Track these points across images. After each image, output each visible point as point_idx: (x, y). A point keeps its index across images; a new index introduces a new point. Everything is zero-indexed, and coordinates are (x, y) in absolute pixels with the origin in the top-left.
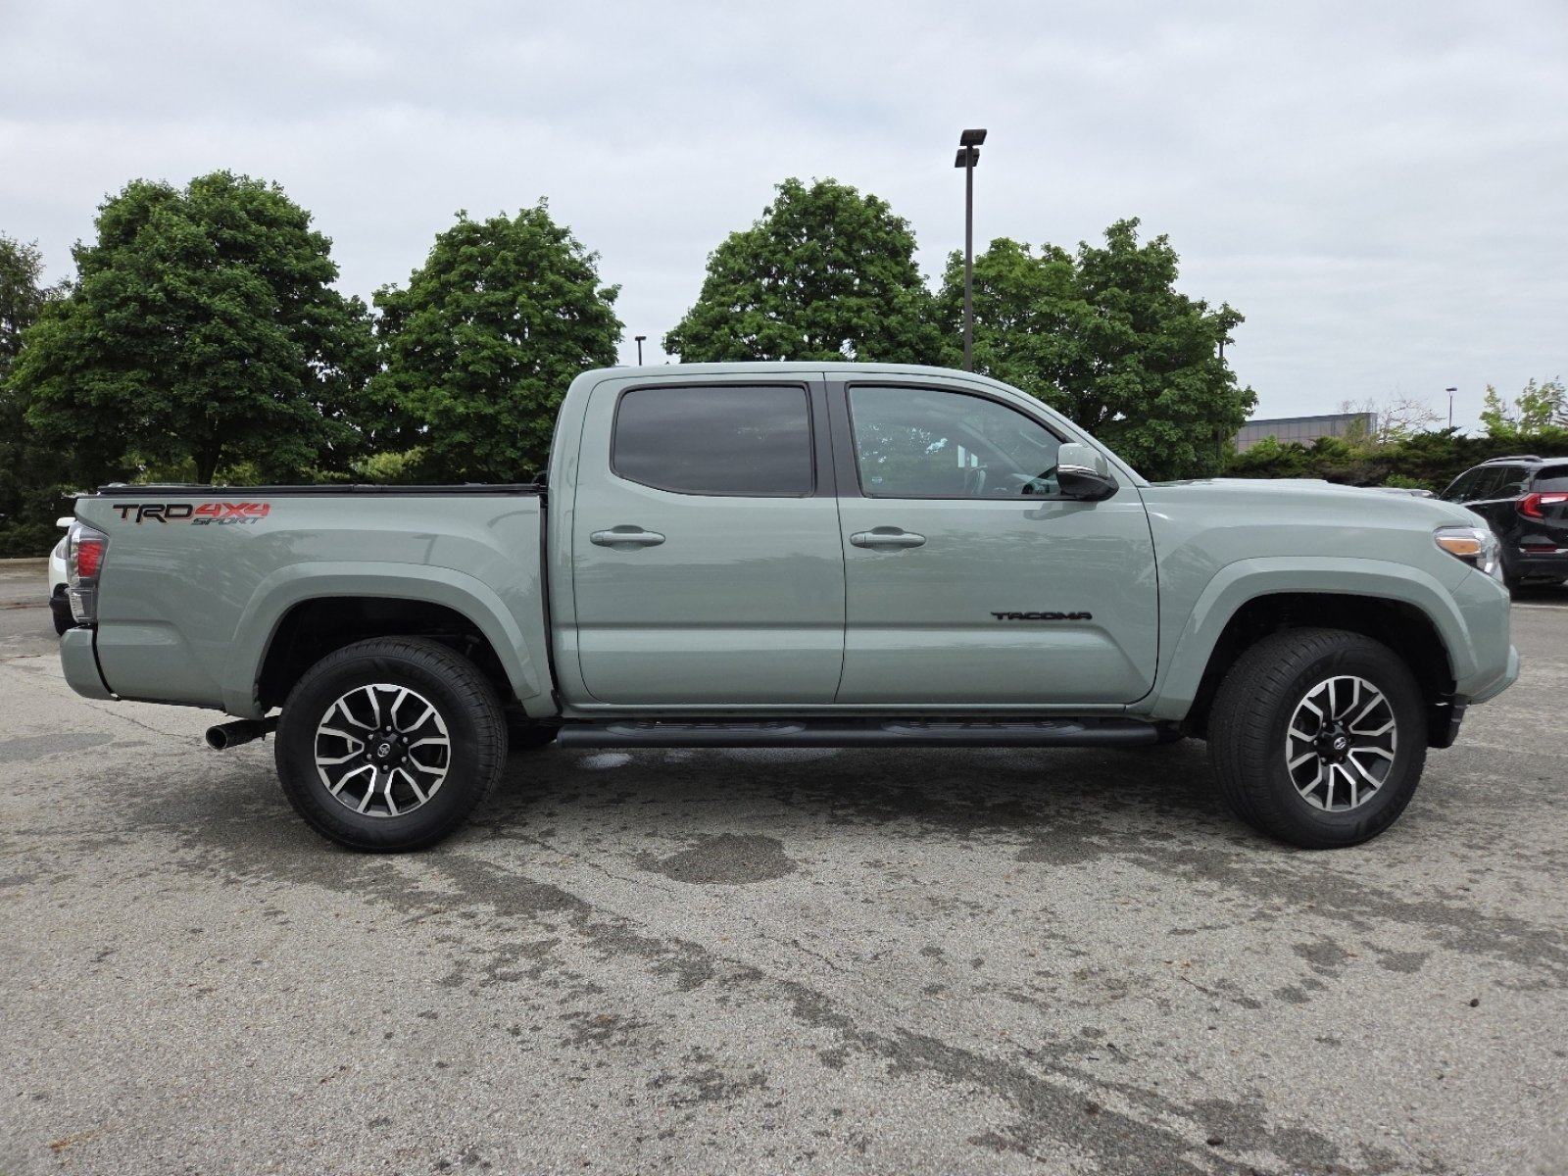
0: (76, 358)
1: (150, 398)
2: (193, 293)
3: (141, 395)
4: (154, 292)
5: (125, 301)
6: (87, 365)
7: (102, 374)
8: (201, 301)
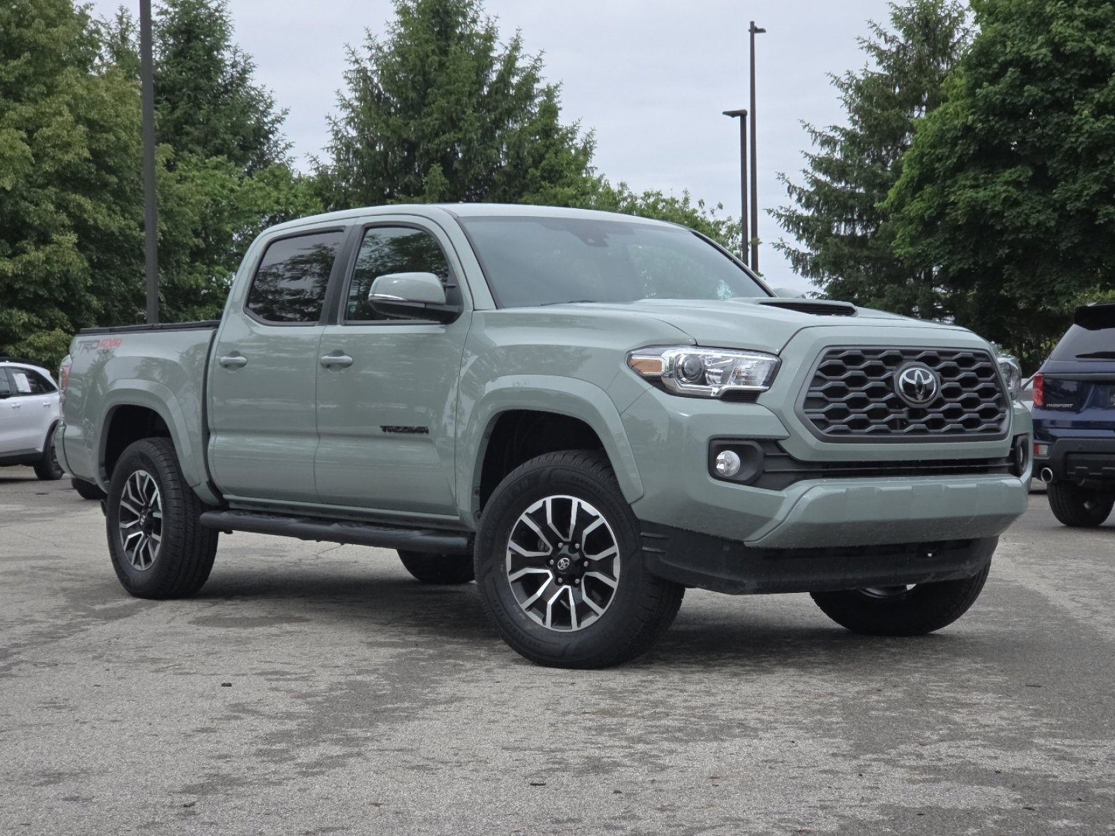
0: (948, 158)
1: (1026, 208)
2: (1088, 42)
3: (1016, 203)
4: (1039, 51)
5: (1004, 67)
6: (959, 167)
7: (976, 179)
8: (1099, 52)
